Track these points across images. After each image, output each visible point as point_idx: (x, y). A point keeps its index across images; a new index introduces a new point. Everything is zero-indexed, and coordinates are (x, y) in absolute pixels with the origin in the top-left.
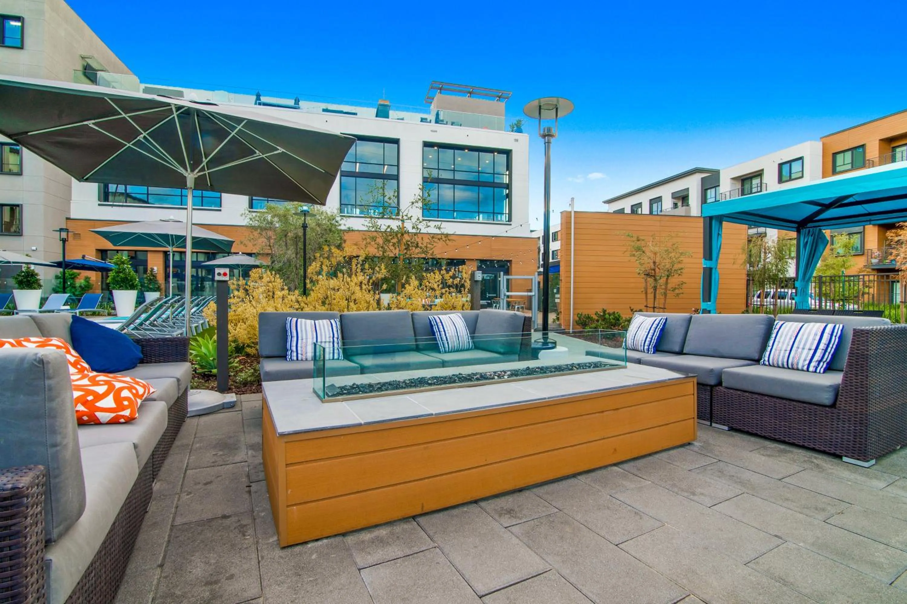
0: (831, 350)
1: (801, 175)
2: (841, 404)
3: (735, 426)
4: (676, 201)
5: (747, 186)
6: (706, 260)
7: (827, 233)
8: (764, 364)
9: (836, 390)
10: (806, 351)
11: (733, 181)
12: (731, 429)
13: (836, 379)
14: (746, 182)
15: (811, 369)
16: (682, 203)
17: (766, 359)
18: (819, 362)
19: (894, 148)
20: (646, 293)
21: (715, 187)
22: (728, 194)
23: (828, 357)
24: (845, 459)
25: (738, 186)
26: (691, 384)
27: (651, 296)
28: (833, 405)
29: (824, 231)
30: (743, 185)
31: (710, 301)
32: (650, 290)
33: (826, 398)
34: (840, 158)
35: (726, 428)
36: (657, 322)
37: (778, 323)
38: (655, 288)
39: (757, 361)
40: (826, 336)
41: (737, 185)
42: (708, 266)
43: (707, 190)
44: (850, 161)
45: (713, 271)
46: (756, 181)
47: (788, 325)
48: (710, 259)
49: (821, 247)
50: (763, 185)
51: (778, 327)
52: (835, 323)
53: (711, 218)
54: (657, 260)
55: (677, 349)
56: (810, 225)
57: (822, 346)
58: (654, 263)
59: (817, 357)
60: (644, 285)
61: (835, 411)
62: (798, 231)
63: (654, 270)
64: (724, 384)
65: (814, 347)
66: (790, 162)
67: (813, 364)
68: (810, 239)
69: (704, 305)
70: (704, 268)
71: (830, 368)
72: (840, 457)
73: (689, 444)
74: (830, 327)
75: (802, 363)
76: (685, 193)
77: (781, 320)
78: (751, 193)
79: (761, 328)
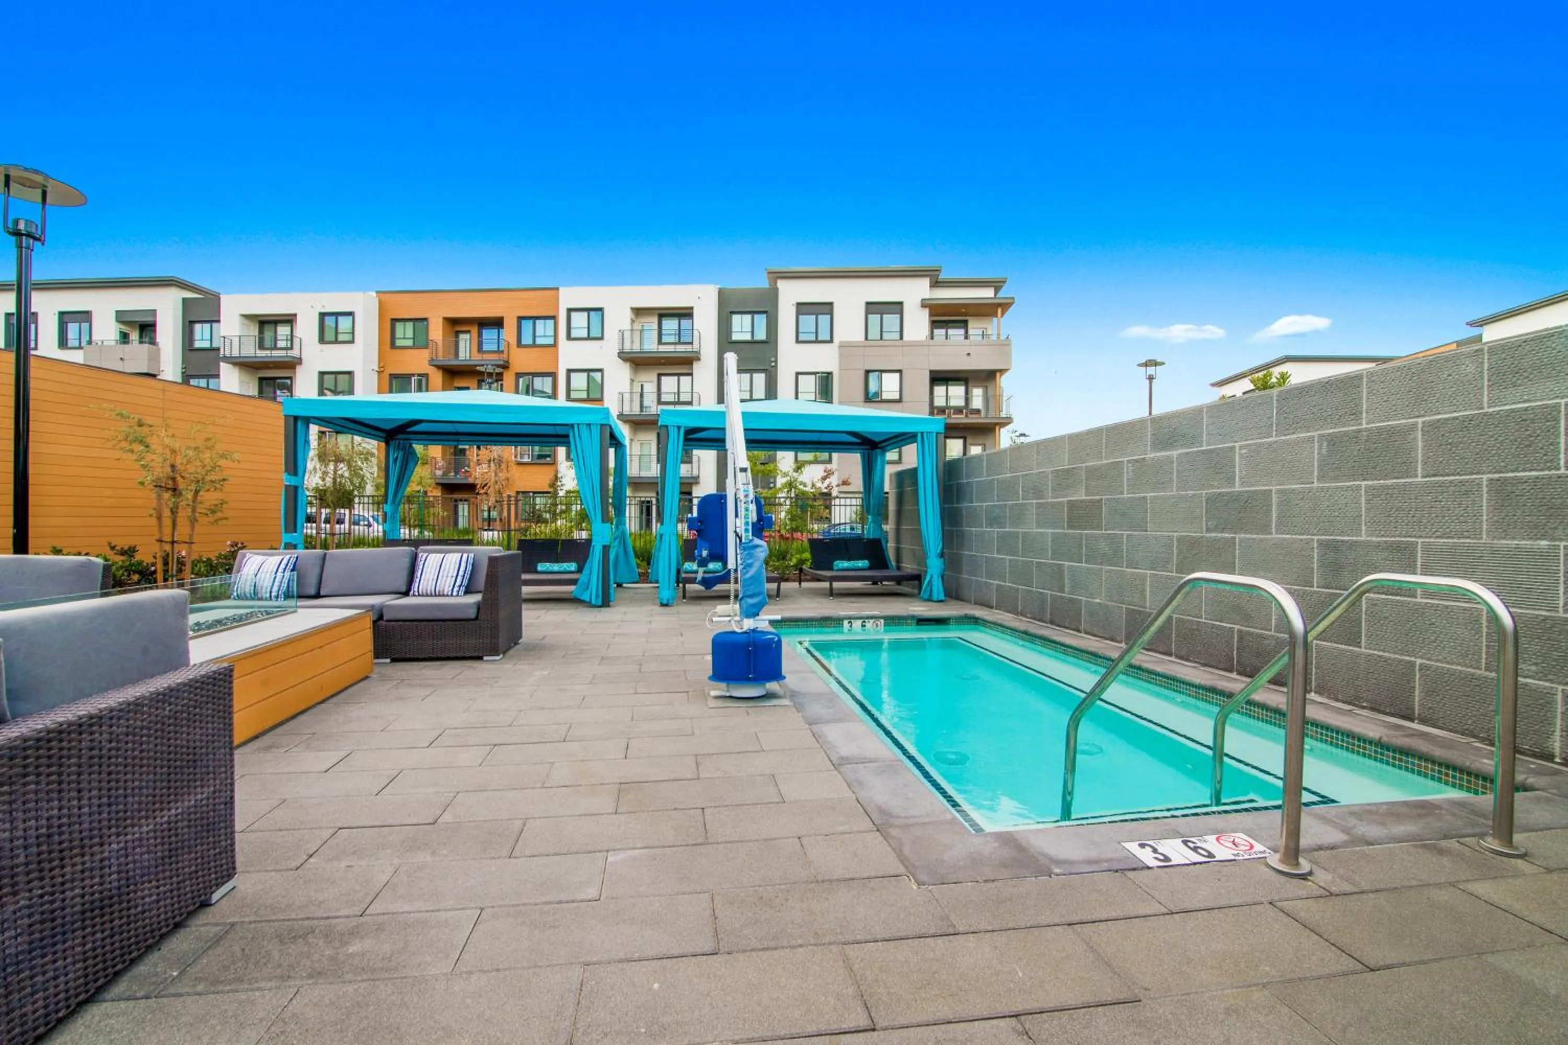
0: (467, 576)
1: (351, 339)
2: (481, 616)
3: (396, 656)
4: (125, 329)
5: (268, 335)
6: (289, 474)
7: (418, 448)
8: (414, 595)
9: (479, 606)
10: (449, 579)
11: (243, 319)
12: (394, 660)
13: (475, 598)
14: (266, 327)
15: (455, 593)
16: (141, 337)
17: (416, 590)
18: (460, 586)
19: (457, 333)
20: (159, 518)
21: (211, 322)
22: (236, 341)
23: (465, 582)
24: (485, 658)
25: (254, 330)
26: (368, 619)
27: (167, 522)
28: (476, 618)
29: (414, 446)
30: (261, 332)
31: (295, 532)
32: (167, 513)
33: (472, 613)
34: (399, 327)
35: (388, 660)
36: (285, 561)
37: (422, 556)
38: (174, 511)
39: (406, 594)
40: (463, 564)
41: (252, 328)
42: (293, 484)
43: (192, 322)
44: (412, 336)
45: (300, 490)
46: (283, 330)
47: (432, 556)
48: (295, 473)
49: (411, 464)
50: (294, 339)
51: (424, 559)
52: (468, 552)
53: (296, 418)
54: (178, 461)
55: (312, 591)
56: (401, 436)
57: (461, 573)
58: (173, 466)
59: (458, 583)
60: (154, 504)
61: (478, 622)
62: (387, 443)
63: (174, 479)
64: (385, 618)
65: (455, 575)
66: (337, 314)
67: (456, 589)
68: (401, 455)
69: (287, 538)
70: (286, 486)
71: (468, 592)
72: (480, 658)
73: (367, 677)
74: (465, 556)
75: (447, 590)
76: (149, 319)
77: (425, 551)
78: (275, 348)
79: (406, 562)
